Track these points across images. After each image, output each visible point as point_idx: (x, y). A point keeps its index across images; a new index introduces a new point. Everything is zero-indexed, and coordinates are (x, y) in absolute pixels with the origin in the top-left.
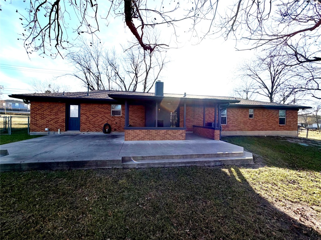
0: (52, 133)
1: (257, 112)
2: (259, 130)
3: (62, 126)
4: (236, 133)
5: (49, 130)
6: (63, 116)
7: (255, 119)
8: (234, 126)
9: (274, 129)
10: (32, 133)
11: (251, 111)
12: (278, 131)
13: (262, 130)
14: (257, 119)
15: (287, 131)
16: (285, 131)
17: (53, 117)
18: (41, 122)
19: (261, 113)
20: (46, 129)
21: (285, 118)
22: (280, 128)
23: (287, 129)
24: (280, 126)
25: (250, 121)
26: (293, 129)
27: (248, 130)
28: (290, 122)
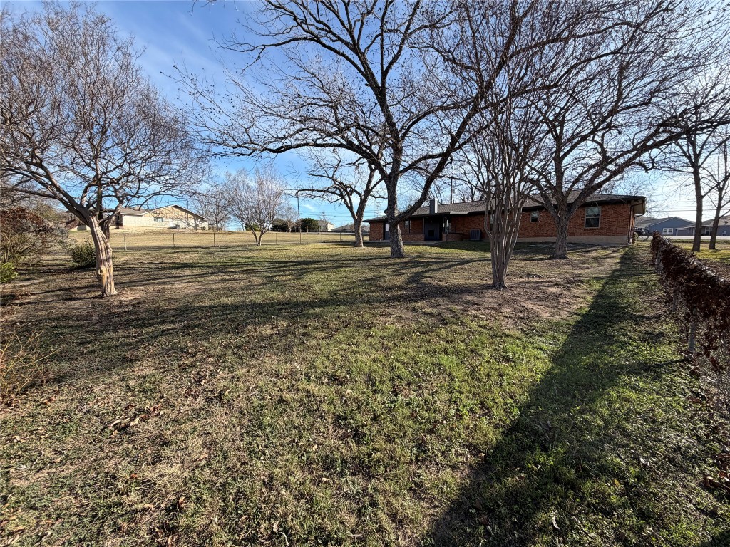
1: (544, 214)
2: (546, 236)
3: (381, 237)
5: (377, 240)
6: (382, 231)
7: (540, 223)
9: (573, 234)
11: (536, 214)
12: (582, 237)
13: (549, 236)
14: (542, 223)
15: (599, 237)
17: (378, 232)
18: (374, 235)
21: (598, 218)
22: (586, 233)
23: (600, 234)
24: (585, 230)
25: (532, 226)
26: (616, 233)
27: (528, 237)
28: (609, 222)
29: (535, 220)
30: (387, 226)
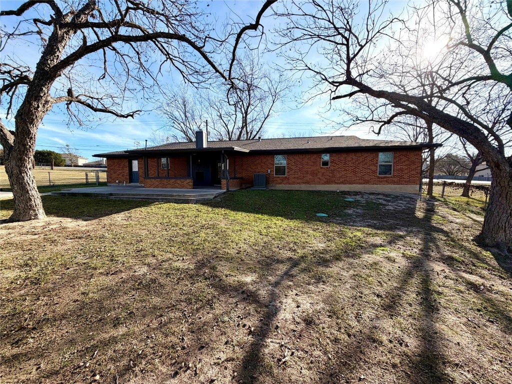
0: (121, 184)
1: (336, 157)
2: (339, 183)
3: (126, 179)
4: (300, 187)
5: (119, 182)
6: (127, 171)
7: (332, 168)
8: (298, 178)
9: (367, 182)
10: (109, 184)
11: (326, 157)
12: (376, 186)
13: (343, 183)
14: (334, 168)
15: (393, 186)
16: (390, 186)
17: (121, 171)
18: (114, 175)
19: (342, 158)
20: (117, 181)
21: (391, 165)
22: (380, 181)
23: (394, 183)
24: (379, 178)
25: (323, 171)
26: (408, 182)
27: (319, 183)
28: (402, 170)
29: (325, 163)
30: (135, 164)
